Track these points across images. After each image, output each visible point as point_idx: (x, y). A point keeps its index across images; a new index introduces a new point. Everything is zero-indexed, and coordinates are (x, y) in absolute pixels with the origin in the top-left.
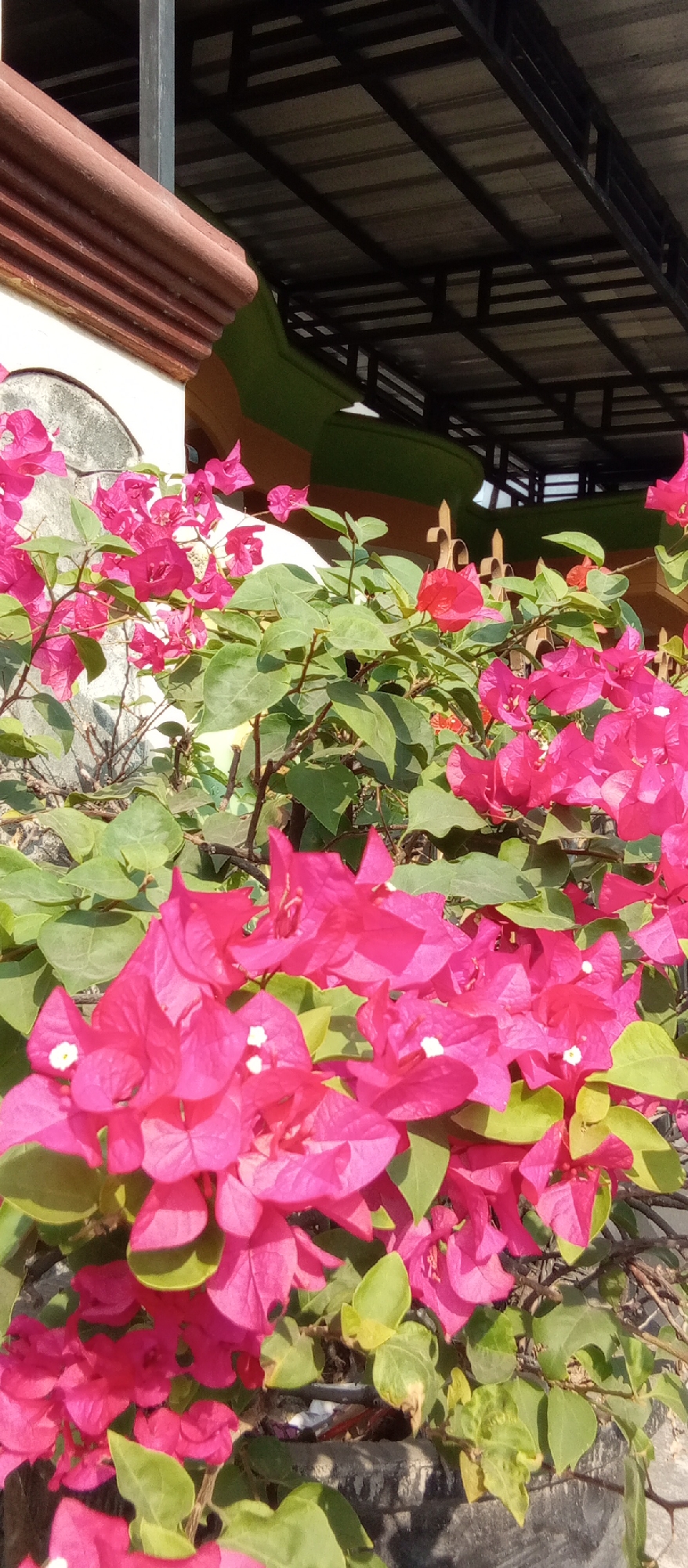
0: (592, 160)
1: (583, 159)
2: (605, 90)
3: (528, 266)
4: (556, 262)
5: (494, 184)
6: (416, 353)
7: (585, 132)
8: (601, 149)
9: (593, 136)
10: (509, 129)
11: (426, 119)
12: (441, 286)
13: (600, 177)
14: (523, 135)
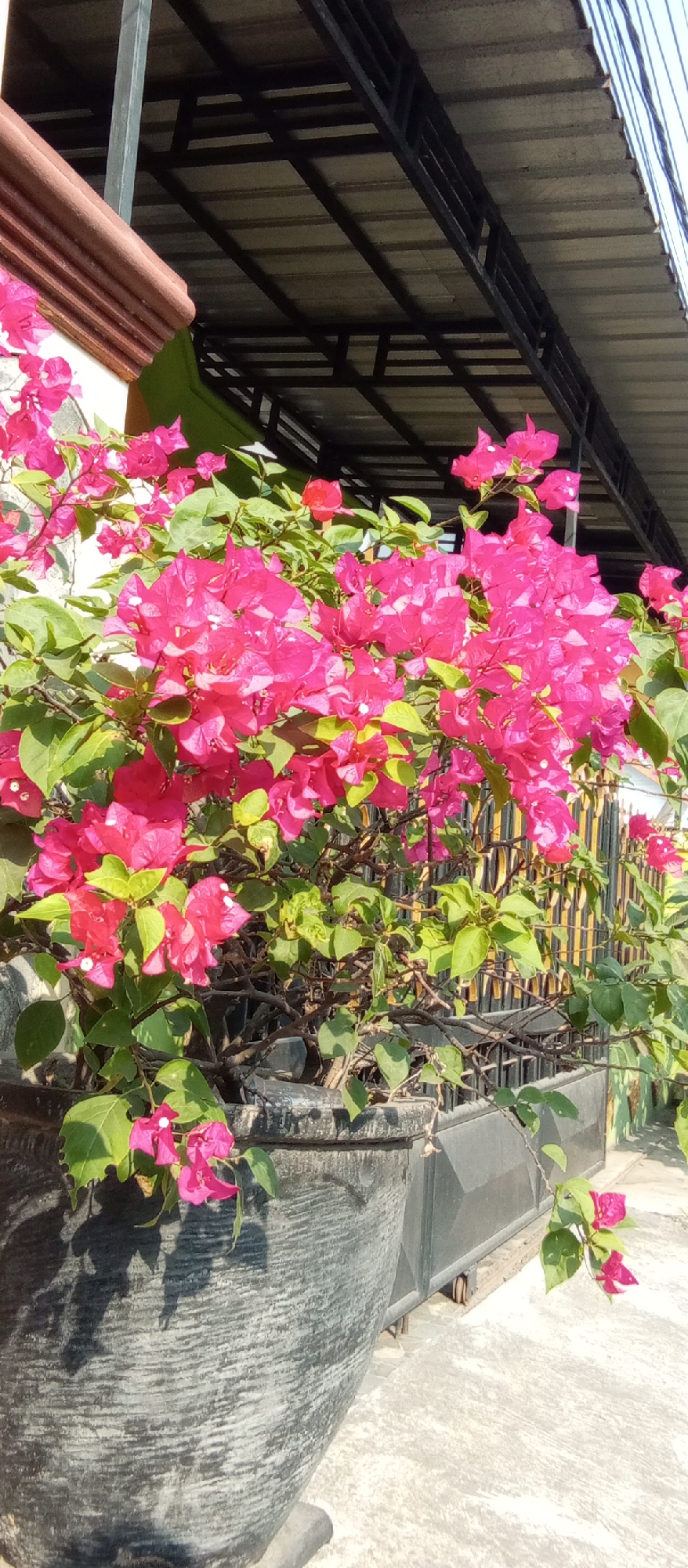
0: (482, 251)
1: (474, 248)
2: (499, 193)
3: (423, 337)
4: (448, 336)
5: (397, 260)
6: (315, 404)
7: (479, 226)
8: (492, 243)
9: (485, 231)
10: (414, 215)
11: (341, 196)
12: (343, 346)
13: (488, 267)
14: (425, 221)
